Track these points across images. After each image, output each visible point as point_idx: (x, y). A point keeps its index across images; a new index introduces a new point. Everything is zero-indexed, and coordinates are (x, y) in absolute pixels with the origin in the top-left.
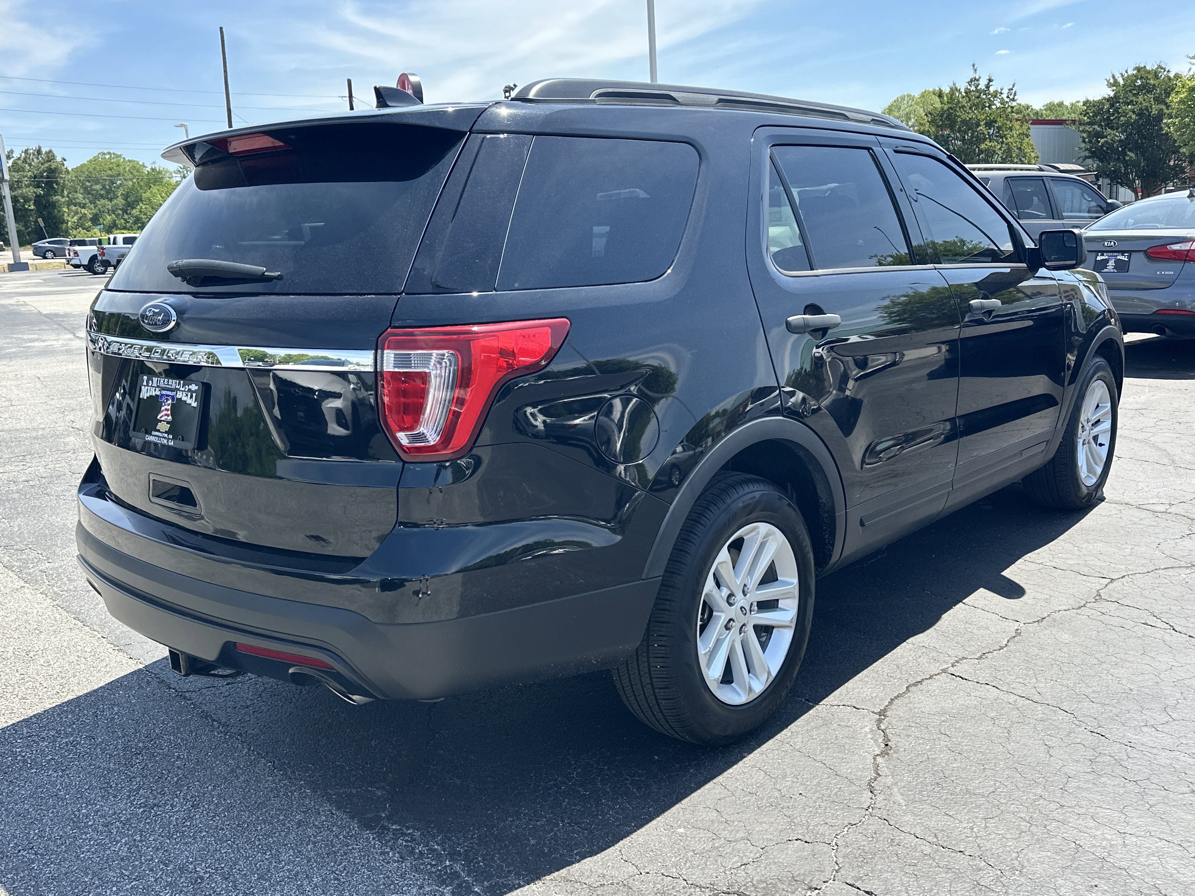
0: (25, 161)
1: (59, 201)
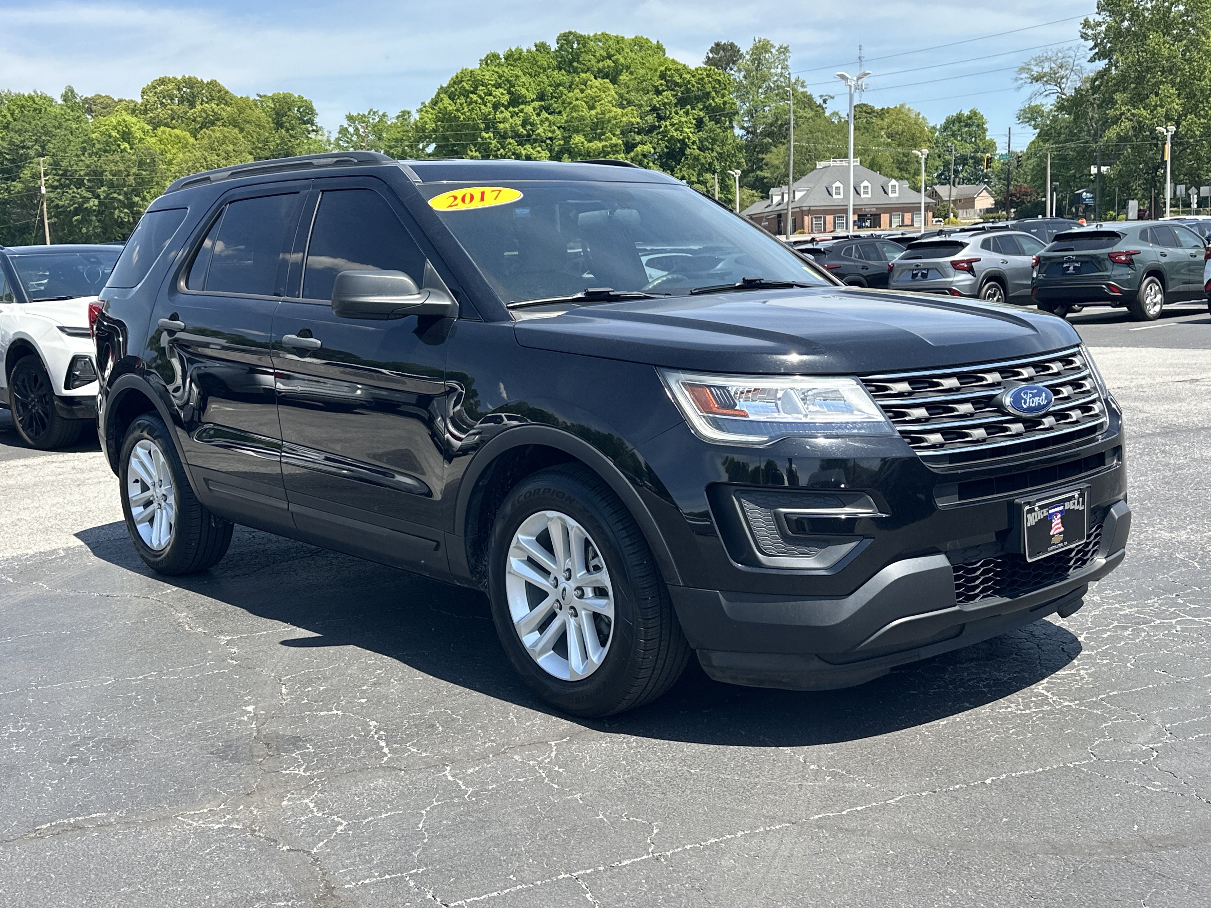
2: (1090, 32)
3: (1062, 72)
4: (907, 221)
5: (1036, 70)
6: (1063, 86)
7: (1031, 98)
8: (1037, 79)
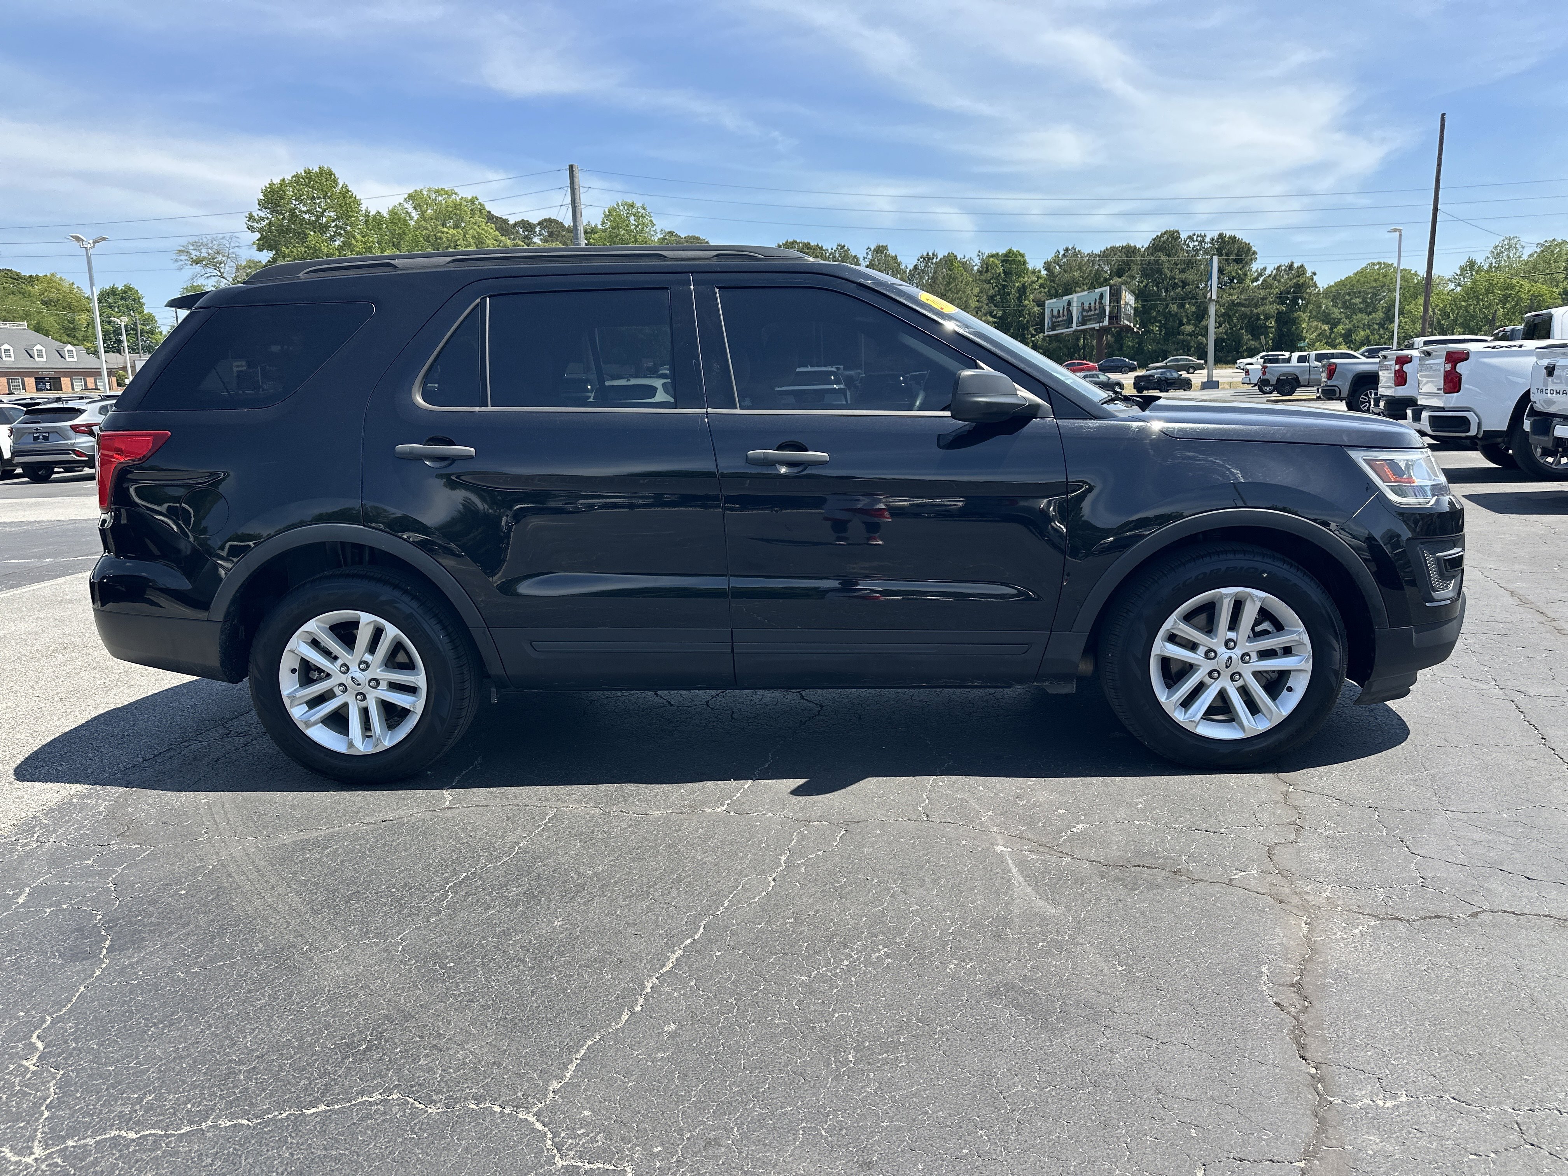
0: (1275, 278)
1: (1300, 317)
2: (255, 225)
3: (220, 258)
4: (91, 385)
5: (195, 254)
6: (222, 270)
7: (193, 279)
8: (197, 262)
